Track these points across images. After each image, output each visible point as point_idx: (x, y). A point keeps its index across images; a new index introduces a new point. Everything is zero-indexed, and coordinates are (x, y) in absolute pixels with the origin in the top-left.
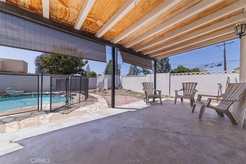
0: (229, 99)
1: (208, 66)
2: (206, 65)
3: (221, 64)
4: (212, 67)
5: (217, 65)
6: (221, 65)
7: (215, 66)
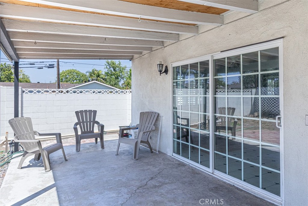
0: (147, 130)
1: (34, 64)
2: (31, 63)
3: (54, 65)
4: (41, 68)
5: (48, 65)
6: (53, 67)
7: (45, 67)
